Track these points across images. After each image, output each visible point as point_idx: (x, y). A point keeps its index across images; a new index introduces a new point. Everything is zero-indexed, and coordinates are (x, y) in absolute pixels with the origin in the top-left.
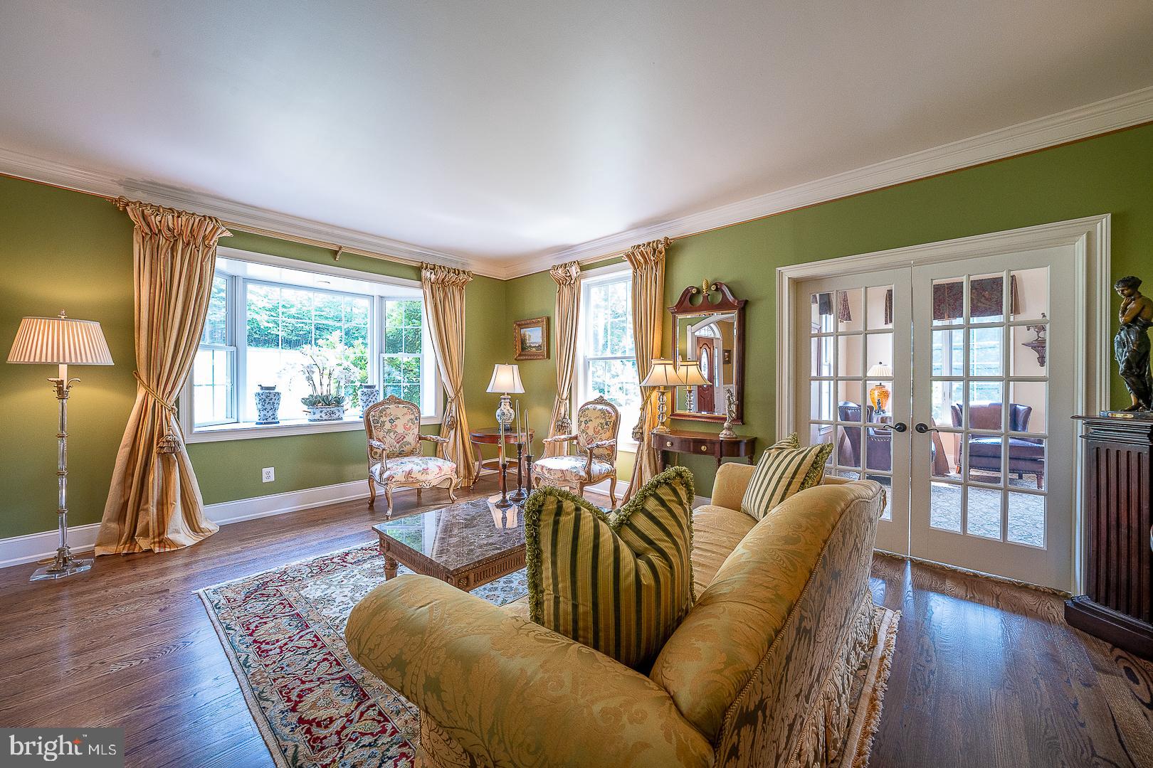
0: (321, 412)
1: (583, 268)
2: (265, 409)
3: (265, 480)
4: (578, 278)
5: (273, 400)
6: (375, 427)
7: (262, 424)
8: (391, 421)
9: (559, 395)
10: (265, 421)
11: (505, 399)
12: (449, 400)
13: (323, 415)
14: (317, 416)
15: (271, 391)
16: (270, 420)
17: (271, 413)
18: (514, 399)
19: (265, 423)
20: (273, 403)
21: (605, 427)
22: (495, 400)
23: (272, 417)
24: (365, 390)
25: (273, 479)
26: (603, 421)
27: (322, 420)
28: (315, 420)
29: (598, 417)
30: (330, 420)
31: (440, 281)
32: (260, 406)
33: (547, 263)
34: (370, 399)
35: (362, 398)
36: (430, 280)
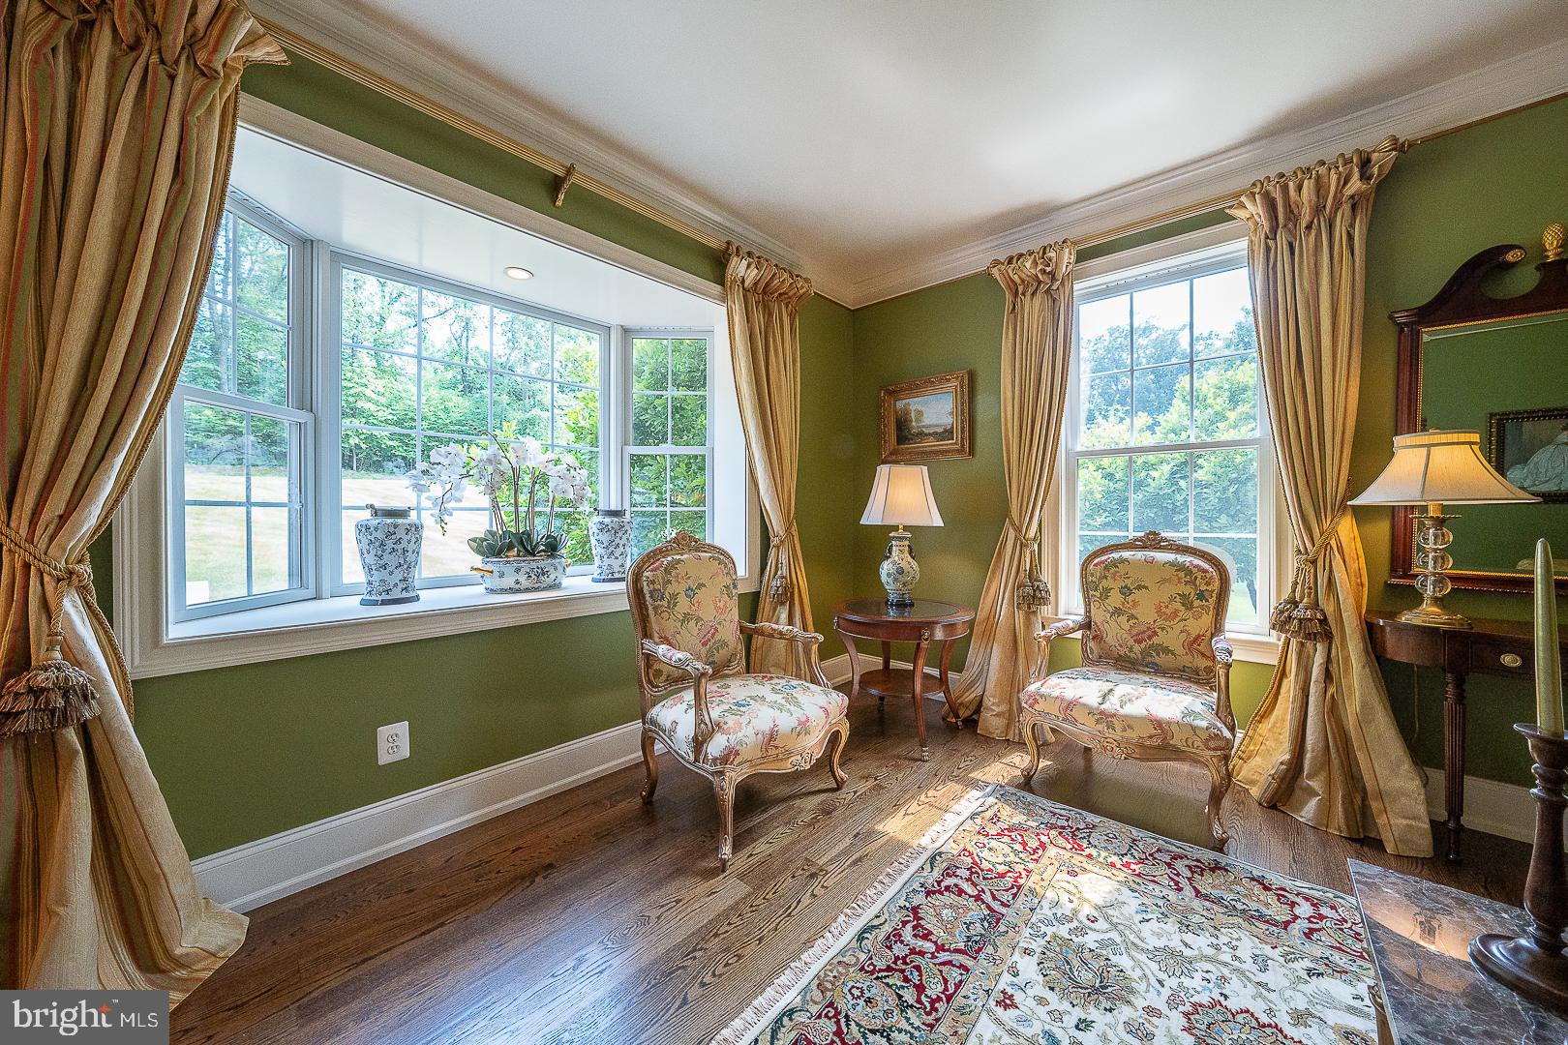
0: (518, 570)
1: (1083, 256)
2: (385, 567)
3: (384, 759)
4: (1070, 277)
5: (404, 544)
6: (655, 608)
7: (375, 603)
8: (690, 593)
9: (1018, 530)
10: (385, 597)
11: (900, 539)
12: (775, 541)
13: (523, 578)
14: (509, 581)
15: (400, 521)
16: (396, 594)
17: (398, 575)
18: (919, 539)
19: (384, 603)
20: (405, 551)
21: (1197, 603)
22: (878, 540)
23: (401, 585)
24: (607, 520)
25: (405, 752)
26: (1188, 590)
27: (518, 591)
28: (503, 591)
29: (1169, 580)
30: (537, 590)
31: (762, 285)
32: (370, 559)
33: (972, 259)
34: (617, 541)
35: (601, 537)
36: (743, 282)
